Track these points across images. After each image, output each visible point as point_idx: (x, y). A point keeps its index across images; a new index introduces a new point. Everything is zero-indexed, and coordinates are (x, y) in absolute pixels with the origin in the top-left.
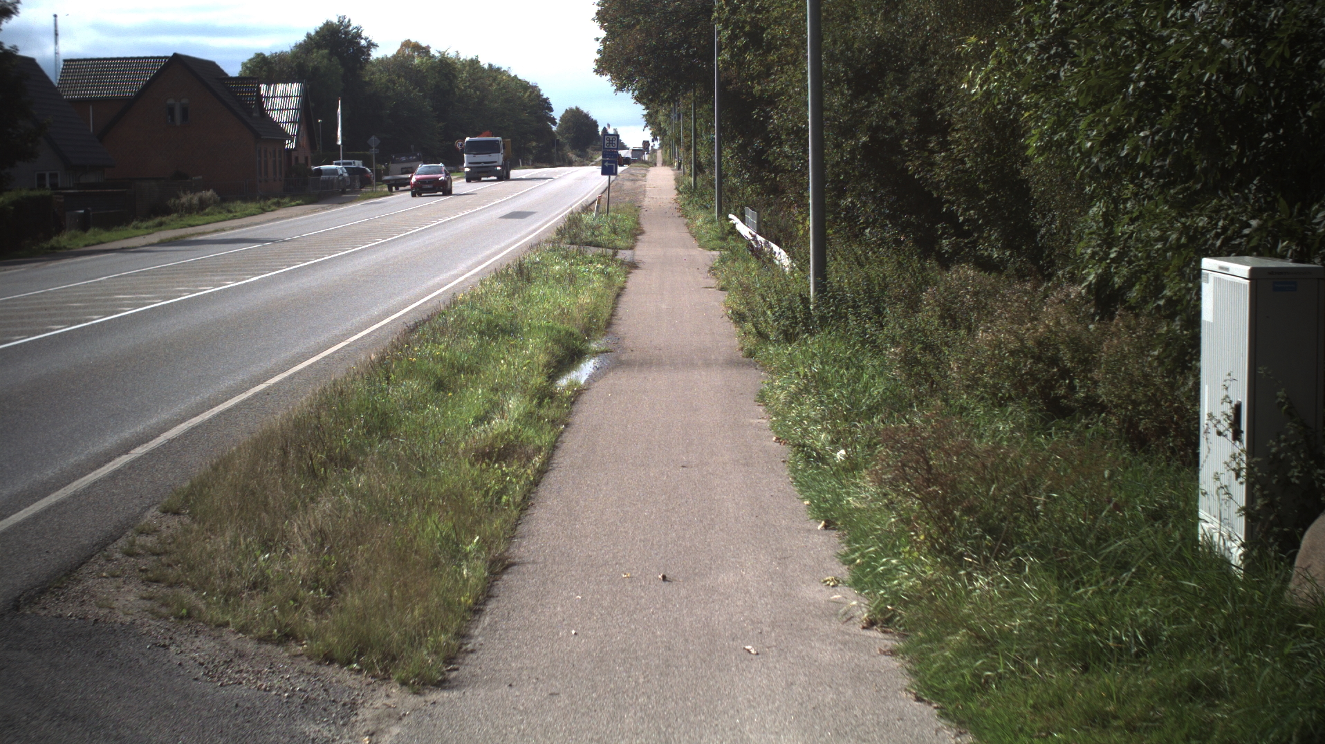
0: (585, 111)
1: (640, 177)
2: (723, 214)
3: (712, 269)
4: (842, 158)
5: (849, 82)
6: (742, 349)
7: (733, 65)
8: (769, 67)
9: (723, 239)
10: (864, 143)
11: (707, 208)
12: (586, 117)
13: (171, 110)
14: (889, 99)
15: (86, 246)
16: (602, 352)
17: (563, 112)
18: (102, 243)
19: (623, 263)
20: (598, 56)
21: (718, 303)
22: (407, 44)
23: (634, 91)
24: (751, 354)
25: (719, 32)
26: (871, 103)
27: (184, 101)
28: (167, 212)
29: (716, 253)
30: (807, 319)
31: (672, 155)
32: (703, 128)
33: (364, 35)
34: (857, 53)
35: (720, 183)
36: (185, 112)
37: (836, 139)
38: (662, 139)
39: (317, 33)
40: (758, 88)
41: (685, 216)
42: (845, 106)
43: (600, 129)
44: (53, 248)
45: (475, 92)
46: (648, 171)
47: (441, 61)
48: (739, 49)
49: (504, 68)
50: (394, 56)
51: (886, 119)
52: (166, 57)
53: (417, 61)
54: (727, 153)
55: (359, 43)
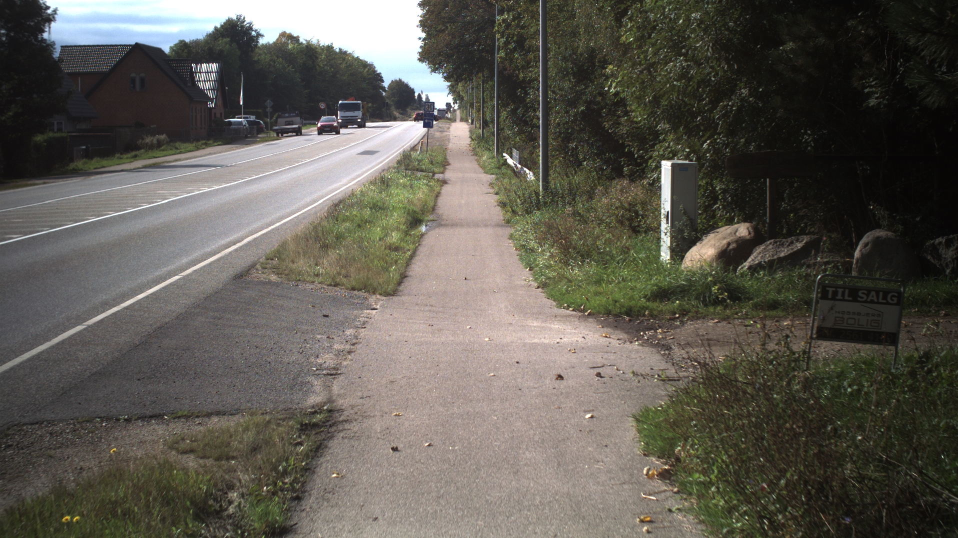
0: (406, 82)
1: (445, 129)
2: (499, 153)
3: (491, 184)
4: (569, 120)
5: (574, 75)
6: (504, 220)
7: (507, 60)
8: (528, 63)
9: (499, 168)
10: (582, 111)
11: (490, 150)
12: (407, 86)
13: (133, 81)
14: (598, 84)
15: (95, 169)
16: (431, 221)
17: (390, 82)
18: (104, 167)
19: (438, 180)
20: (420, 50)
21: (493, 199)
22: (283, 34)
23: (443, 73)
24: (508, 222)
25: (498, 39)
26: (587, 87)
27: (142, 75)
28: (138, 148)
29: (494, 176)
30: (538, 204)
31: (468, 114)
32: (488, 97)
33: (254, 28)
34: (579, 56)
35: (498, 134)
36: (142, 81)
37: (566, 108)
38: (461, 103)
39: (222, 26)
40: (521, 75)
41: (476, 154)
42: (571, 88)
43: (416, 95)
44: (74, 169)
45: (330, 68)
46: (451, 125)
47: (307, 46)
48: (511, 50)
49: (349, 51)
50: (274, 43)
51: (595, 97)
52: (130, 45)
53: (290, 46)
54: (504, 114)
55: (251, 34)
